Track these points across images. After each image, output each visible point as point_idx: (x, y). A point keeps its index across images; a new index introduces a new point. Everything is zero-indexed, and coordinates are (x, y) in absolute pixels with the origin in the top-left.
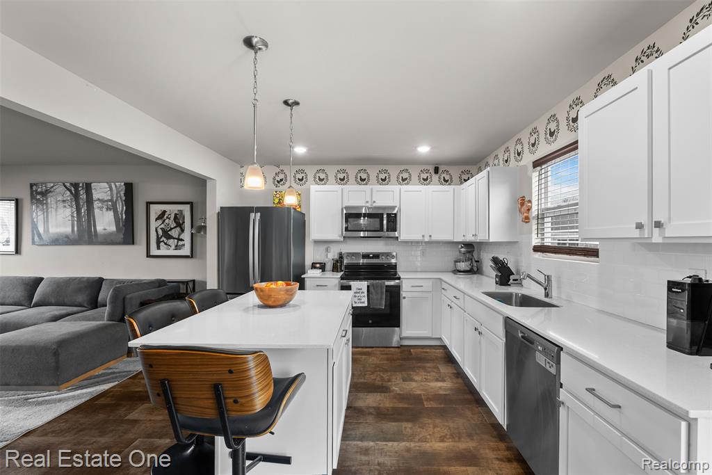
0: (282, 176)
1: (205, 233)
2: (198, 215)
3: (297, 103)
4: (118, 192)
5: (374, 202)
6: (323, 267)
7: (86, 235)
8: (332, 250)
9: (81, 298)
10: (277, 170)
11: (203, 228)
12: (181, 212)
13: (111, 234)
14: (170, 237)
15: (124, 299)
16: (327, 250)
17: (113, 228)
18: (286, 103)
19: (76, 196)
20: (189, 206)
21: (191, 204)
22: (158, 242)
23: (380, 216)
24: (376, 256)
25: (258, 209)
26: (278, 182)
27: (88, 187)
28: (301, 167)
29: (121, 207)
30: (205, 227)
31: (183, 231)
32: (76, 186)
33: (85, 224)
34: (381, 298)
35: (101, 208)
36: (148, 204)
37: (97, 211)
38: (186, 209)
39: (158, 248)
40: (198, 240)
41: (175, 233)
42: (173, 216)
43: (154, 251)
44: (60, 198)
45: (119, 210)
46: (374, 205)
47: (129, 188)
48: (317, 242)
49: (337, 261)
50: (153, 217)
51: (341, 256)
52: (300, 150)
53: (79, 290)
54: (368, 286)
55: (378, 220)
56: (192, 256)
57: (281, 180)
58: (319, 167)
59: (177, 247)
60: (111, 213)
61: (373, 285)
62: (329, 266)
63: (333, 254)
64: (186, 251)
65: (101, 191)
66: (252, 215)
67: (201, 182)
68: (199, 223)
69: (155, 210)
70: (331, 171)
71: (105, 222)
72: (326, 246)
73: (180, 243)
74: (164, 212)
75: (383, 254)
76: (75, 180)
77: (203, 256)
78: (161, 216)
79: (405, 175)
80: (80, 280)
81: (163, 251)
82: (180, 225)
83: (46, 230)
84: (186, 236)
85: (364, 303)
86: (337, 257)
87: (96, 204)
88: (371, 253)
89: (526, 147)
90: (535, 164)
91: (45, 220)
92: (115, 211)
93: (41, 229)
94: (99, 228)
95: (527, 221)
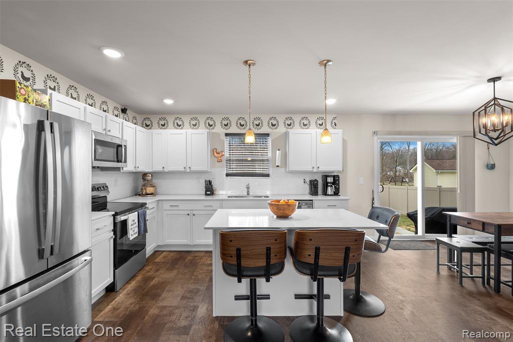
89: (218, 124)
90: (227, 135)
95: (220, 161)
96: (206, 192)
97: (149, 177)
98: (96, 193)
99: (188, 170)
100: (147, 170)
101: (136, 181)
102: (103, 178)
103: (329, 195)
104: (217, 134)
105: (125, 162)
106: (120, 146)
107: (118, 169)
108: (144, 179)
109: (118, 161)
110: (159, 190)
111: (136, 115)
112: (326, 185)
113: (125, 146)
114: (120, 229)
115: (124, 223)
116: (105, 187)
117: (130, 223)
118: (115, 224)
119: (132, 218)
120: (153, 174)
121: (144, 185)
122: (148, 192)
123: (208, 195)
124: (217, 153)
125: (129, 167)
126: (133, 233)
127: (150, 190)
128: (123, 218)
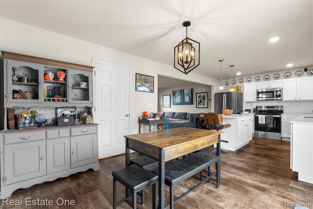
0: (234, 81)
1: (211, 100)
2: (209, 96)
3: (233, 66)
4: (190, 91)
5: (270, 87)
6: (249, 111)
7: (183, 103)
8: (253, 105)
9: (183, 117)
10: (233, 80)
11: (210, 99)
12: (204, 95)
13: (188, 102)
14: (201, 102)
15: (193, 117)
16: (251, 105)
17: (189, 101)
18: (231, 66)
19: (181, 93)
20: (206, 93)
21: (207, 93)
22: (199, 104)
23: (273, 92)
24: (273, 107)
25: (226, 93)
26: (233, 83)
27: (183, 90)
28: (241, 78)
29: (190, 95)
30: (211, 99)
31: (205, 100)
32: (181, 90)
33: (183, 100)
34: (271, 122)
35: (186, 96)
36: (196, 94)
37: (185, 96)
38: (206, 94)
39: (199, 105)
40: (209, 103)
41: (203, 101)
42: (202, 96)
43: (198, 106)
44: (178, 94)
45: (190, 96)
46: (271, 88)
47: (192, 89)
48: (247, 102)
49: (255, 109)
50: (197, 97)
51: (257, 107)
52: (239, 74)
53: (183, 115)
54: (265, 117)
55: (272, 93)
56: (207, 108)
57: (234, 83)
58: (248, 77)
59: (203, 105)
60: (188, 97)
61: (267, 117)
62: (252, 111)
63: (254, 106)
64: (206, 106)
65: (186, 92)
66: (224, 95)
67: (210, 87)
68: (209, 98)
69: (198, 95)
70: (253, 78)
71: (187, 99)
72: (251, 104)
73: (204, 104)
74: (200, 96)
75: (276, 106)
76: (181, 89)
77: (210, 107)
78: (199, 97)
79: (288, 75)
80: (183, 113)
81: (200, 106)
82: (204, 99)
83: (175, 101)
84: (206, 102)
85: (264, 122)
86: (255, 108)
87: (185, 95)
88: (270, 106)
91: (175, 99)
92: (189, 96)
93: (174, 102)
94: (186, 101)
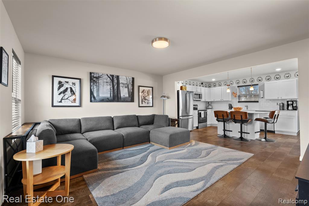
4: (130, 81)
7: (116, 98)
13: (126, 98)
17: (127, 95)
19: (112, 81)
20: (151, 88)
27: (118, 77)
29: (130, 87)
32: (112, 76)
33: (116, 93)
35: (123, 87)
36: (139, 86)
37: (121, 88)
39: (142, 103)
42: (147, 92)
43: (141, 105)
44: (105, 81)
45: (130, 88)
47: (133, 79)
50: (141, 91)
54: (204, 113)
56: (153, 106)
64: (151, 104)
65: (123, 80)
69: (141, 89)
71: (124, 93)
74: (144, 90)
76: (112, 74)
78: (143, 91)
81: (144, 105)
83: (98, 95)
87: (121, 85)
89: (235, 83)
90: (238, 87)
91: (98, 91)
92: (128, 89)
93: (95, 95)
94: (122, 95)
95: (236, 97)
96: (229, 108)
97: (210, 103)
98: (194, 107)
99: (222, 100)
100: (209, 101)
101: (206, 104)
102: (196, 103)
103: (289, 110)
104: (235, 87)
105: (202, 98)
106: (200, 94)
107: (200, 100)
108: (209, 104)
109: (200, 98)
110: (213, 107)
111: (206, 84)
112: (288, 105)
113: (202, 94)
114: (200, 114)
115: (200, 113)
116: (197, 105)
117: (202, 113)
118: (198, 113)
119: (202, 112)
120: (211, 102)
121: (208, 106)
122: (210, 108)
123: (230, 109)
124: (234, 94)
125: (203, 100)
126: (203, 116)
127: (210, 107)
128: (200, 112)
